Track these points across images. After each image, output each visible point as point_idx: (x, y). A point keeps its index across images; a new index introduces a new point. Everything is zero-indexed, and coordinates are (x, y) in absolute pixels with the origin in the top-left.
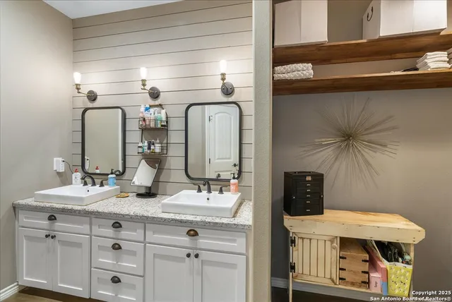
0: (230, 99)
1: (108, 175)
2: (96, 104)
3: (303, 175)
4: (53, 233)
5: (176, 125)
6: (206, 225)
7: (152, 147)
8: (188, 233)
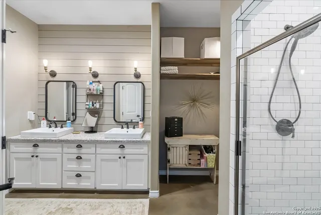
0: (139, 80)
1: (66, 121)
2: (55, 79)
3: (173, 118)
4: (36, 155)
5: (108, 93)
6: (129, 142)
7: (95, 105)
8: (120, 147)
